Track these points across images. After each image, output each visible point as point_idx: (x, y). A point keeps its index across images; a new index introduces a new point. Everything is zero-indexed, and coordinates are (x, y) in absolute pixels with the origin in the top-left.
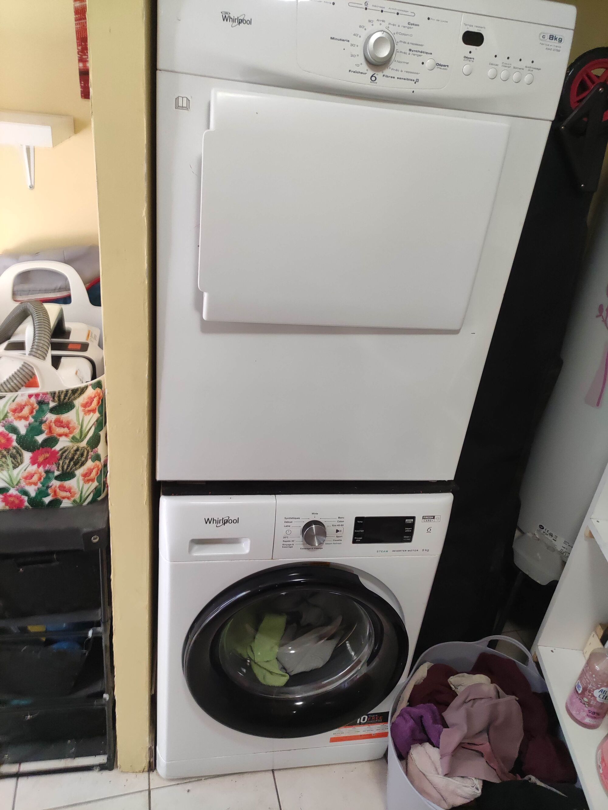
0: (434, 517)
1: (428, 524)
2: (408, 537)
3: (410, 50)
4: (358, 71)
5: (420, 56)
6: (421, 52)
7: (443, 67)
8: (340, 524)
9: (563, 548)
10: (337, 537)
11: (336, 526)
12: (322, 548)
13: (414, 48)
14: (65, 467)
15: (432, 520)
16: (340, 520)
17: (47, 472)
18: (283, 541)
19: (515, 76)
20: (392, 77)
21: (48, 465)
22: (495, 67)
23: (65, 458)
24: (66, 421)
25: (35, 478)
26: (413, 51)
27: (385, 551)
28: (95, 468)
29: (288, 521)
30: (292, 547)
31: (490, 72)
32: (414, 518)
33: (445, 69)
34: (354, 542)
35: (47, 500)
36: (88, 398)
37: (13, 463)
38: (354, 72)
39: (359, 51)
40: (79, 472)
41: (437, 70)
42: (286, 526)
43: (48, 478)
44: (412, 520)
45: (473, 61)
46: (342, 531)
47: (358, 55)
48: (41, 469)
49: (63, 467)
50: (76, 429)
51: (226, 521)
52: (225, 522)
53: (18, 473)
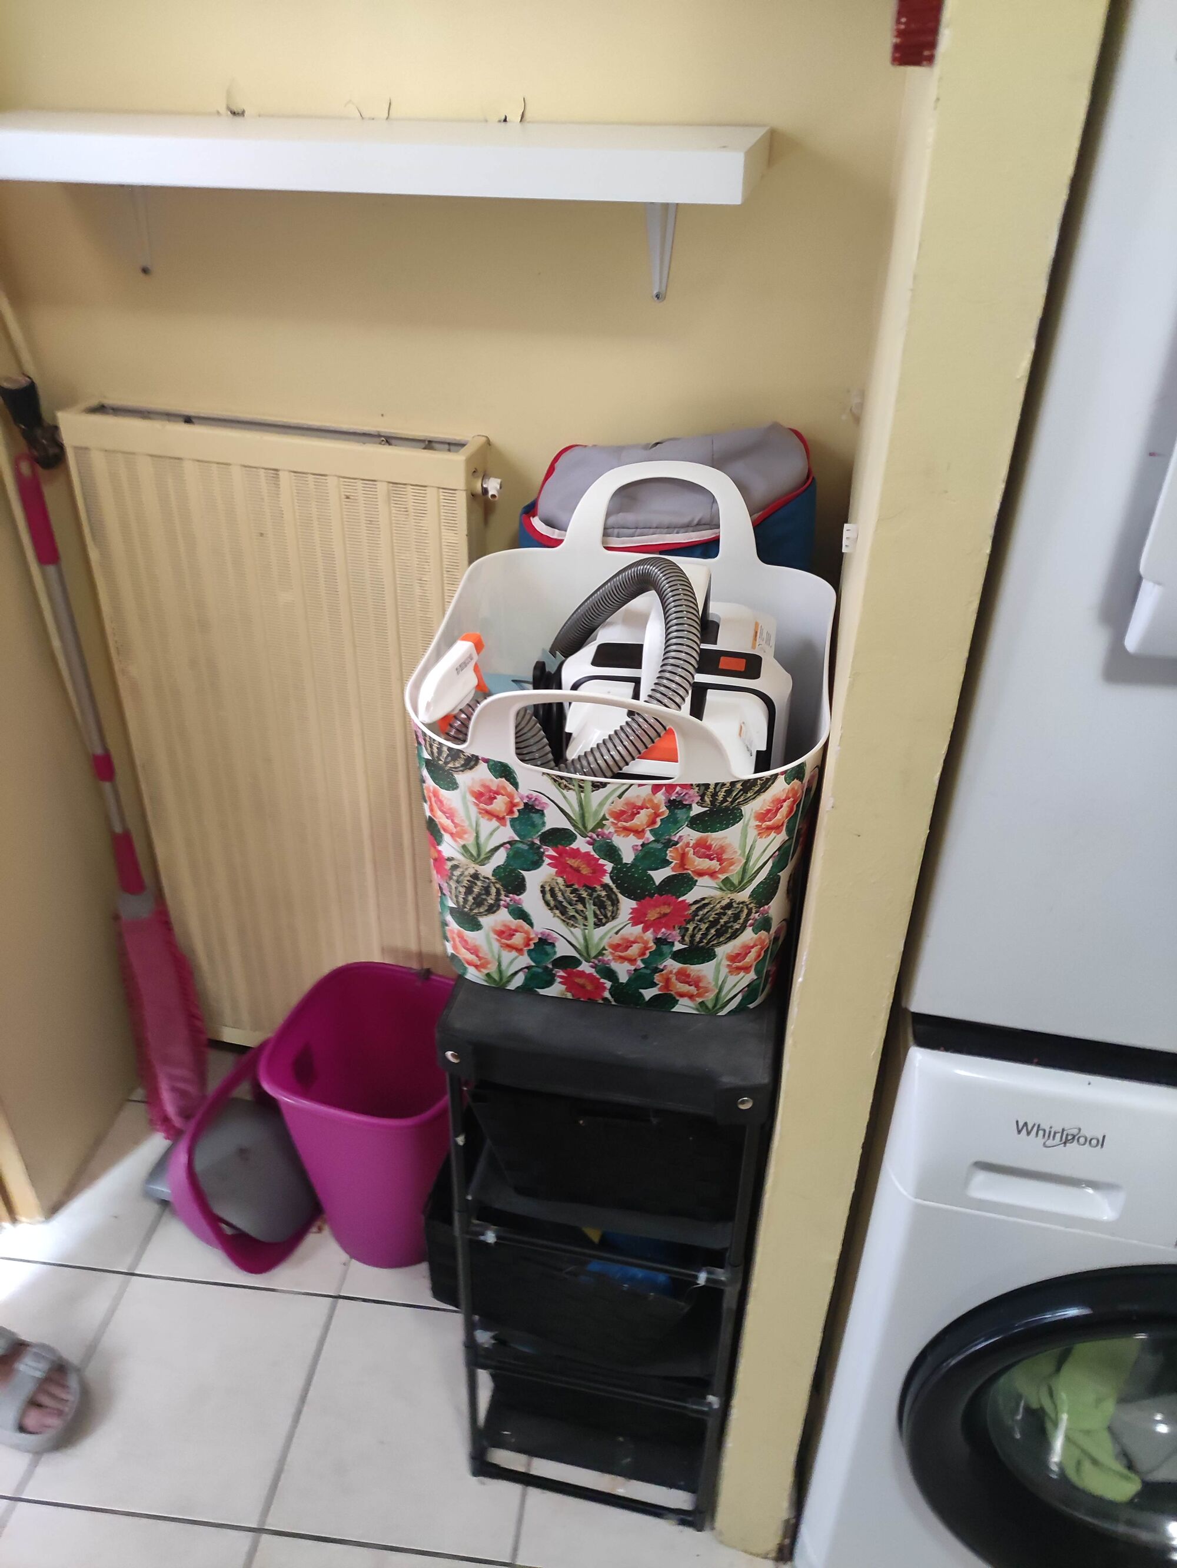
14: (697, 939)
17: (659, 941)
21: (663, 930)
23: (700, 920)
24: (717, 847)
25: (634, 950)
28: (757, 946)
35: (648, 994)
36: (773, 802)
37: (596, 915)
40: (723, 951)
43: (658, 954)
48: (649, 935)
49: (693, 936)
50: (736, 865)
51: (1070, 1137)
53: (602, 936)
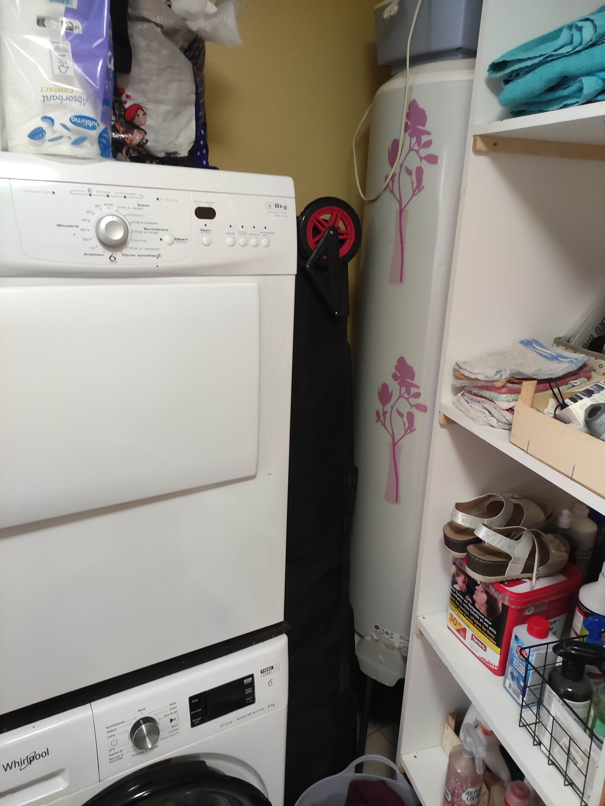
0: (272, 667)
1: (268, 677)
2: (250, 699)
3: (145, 229)
4: (94, 253)
5: (156, 233)
6: (157, 229)
7: (182, 241)
8: (173, 711)
9: (400, 644)
10: (173, 727)
11: (168, 715)
12: (158, 746)
13: (148, 226)
15: (271, 671)
16: (172, 707)
18: (110, 755)
19: (253, 241)
20: (132, 255)
22: (232, 235)
26: (148, 230)
27: (229, 723)
29: (111, 730)
30: (122, 758)
31: (229, 240)
32: (252, 676)
33: (185, 242)
34: (193, 725)
38: (90, 255)
39: (92, 234)
41: (177, 244)
42: (110, 737)
44: (251, 679)
45: (210, 233)
46: (177, 719)
47: (91, 239)
52: (31, 759)
